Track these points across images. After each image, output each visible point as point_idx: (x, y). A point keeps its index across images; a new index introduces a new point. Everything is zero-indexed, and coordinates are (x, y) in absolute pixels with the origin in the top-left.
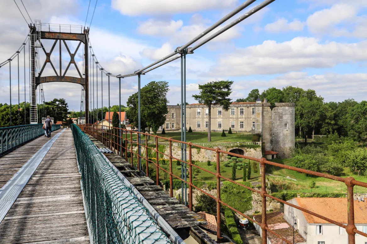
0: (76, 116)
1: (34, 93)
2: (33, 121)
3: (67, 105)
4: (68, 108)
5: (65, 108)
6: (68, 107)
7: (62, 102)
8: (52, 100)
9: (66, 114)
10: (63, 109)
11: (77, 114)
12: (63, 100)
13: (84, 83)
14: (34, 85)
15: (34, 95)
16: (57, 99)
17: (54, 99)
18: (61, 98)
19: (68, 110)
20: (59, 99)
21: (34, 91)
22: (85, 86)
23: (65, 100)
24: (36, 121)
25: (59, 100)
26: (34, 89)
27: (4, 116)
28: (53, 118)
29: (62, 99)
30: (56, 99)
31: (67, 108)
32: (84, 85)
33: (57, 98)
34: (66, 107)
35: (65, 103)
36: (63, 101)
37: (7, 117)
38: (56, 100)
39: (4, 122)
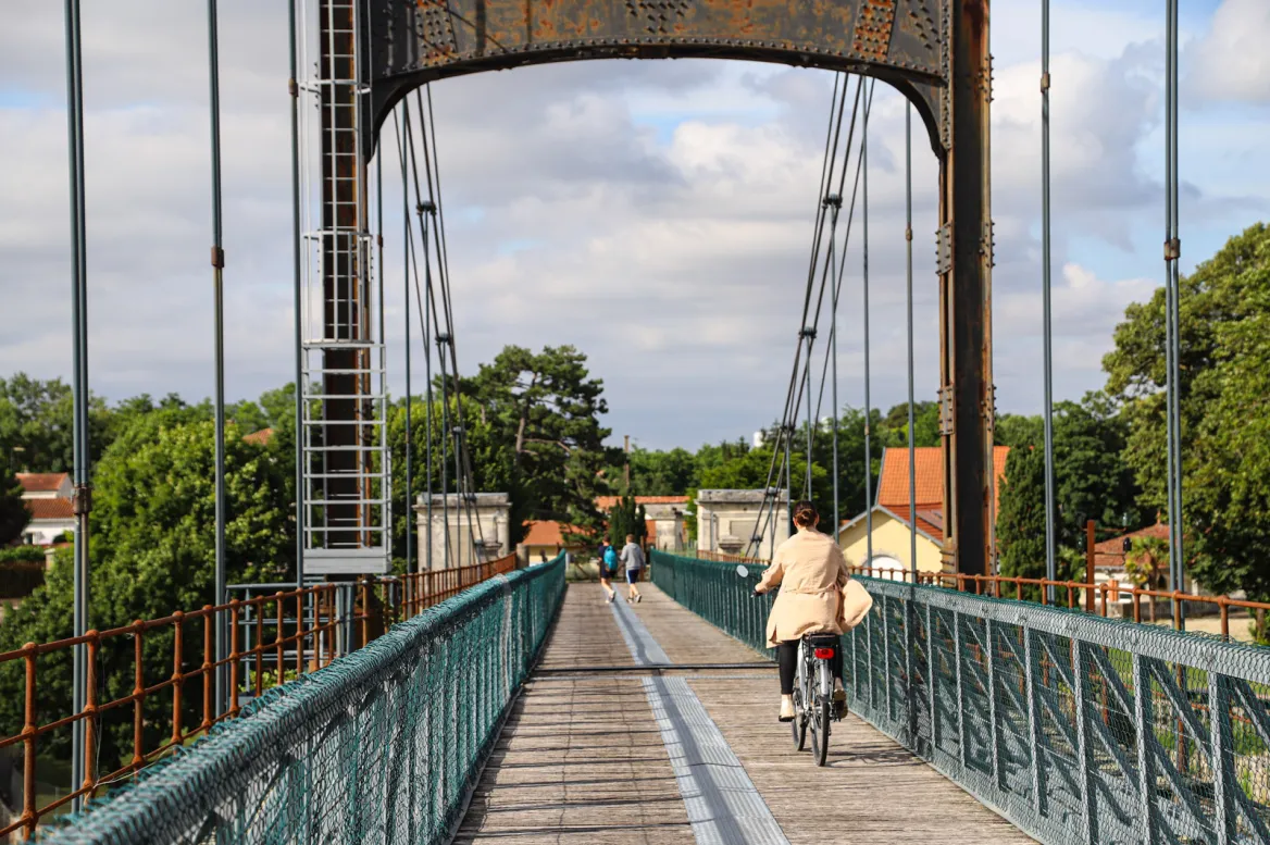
0: (649, 481)
1: (346, 191)
2: (336, 540)
3: (598, 398)
4: (603, 421)
5: (584, 421)
6: (603, 410)
7: (566, 374)
8: (490, 362)
9: (592, 465)
10: (574, 425)
11: (654, 463)
12: (570, 360)
13: (941, 61)
14: (344, 93)
15: (347, 216)
16: (527, 353)
17: (499, 351)
18: (555, 346)
19: (607, 433)
20: (537, 352)
21: (346, 166)
22: (943, 99)
23: (583, 358)
24: (375, 540)
25: (540, 360)
26: (345, 142)
27: (138, 486)
28: (501, 497)
29: (564, 349)
30: (517, 351)
31: (598, 416)
32: (937, 80)
33: (523, 346)
34: (590, 410)
35: (584, 382)
36: (565, 366)
37: (159, 490)
38: (516, 361)
39: (135, 532)
